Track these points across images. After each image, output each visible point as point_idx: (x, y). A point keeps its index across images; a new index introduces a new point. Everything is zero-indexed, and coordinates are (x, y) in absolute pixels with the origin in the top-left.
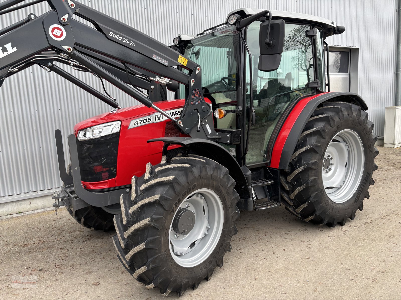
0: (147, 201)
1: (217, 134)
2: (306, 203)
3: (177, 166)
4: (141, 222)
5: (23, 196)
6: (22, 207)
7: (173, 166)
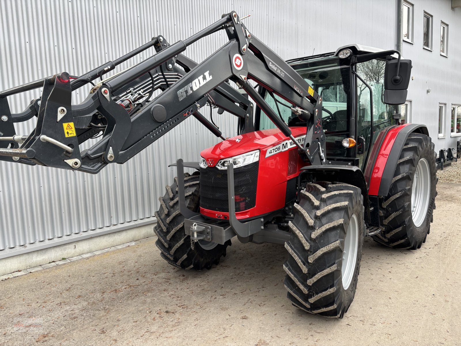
0: (332, 226)
1: (330, 162)
2: (401, 227)
3: (343, 193)
4: (331, 245)
5: (65, 239)
6: (66, 252)
7: (339, 193)
